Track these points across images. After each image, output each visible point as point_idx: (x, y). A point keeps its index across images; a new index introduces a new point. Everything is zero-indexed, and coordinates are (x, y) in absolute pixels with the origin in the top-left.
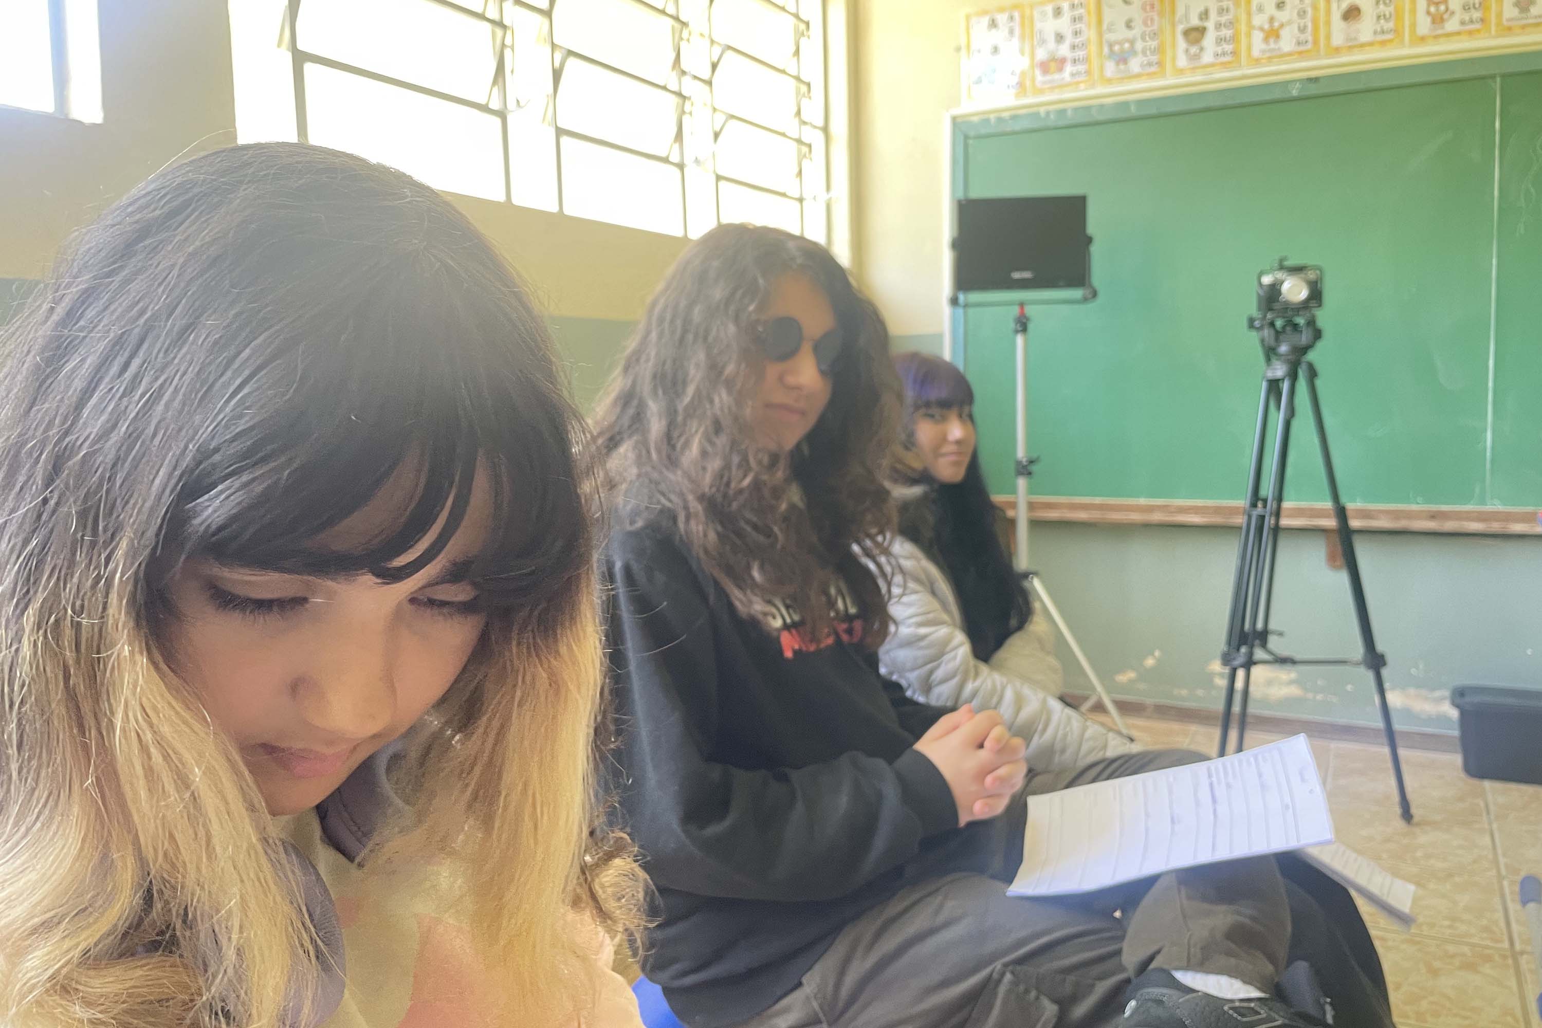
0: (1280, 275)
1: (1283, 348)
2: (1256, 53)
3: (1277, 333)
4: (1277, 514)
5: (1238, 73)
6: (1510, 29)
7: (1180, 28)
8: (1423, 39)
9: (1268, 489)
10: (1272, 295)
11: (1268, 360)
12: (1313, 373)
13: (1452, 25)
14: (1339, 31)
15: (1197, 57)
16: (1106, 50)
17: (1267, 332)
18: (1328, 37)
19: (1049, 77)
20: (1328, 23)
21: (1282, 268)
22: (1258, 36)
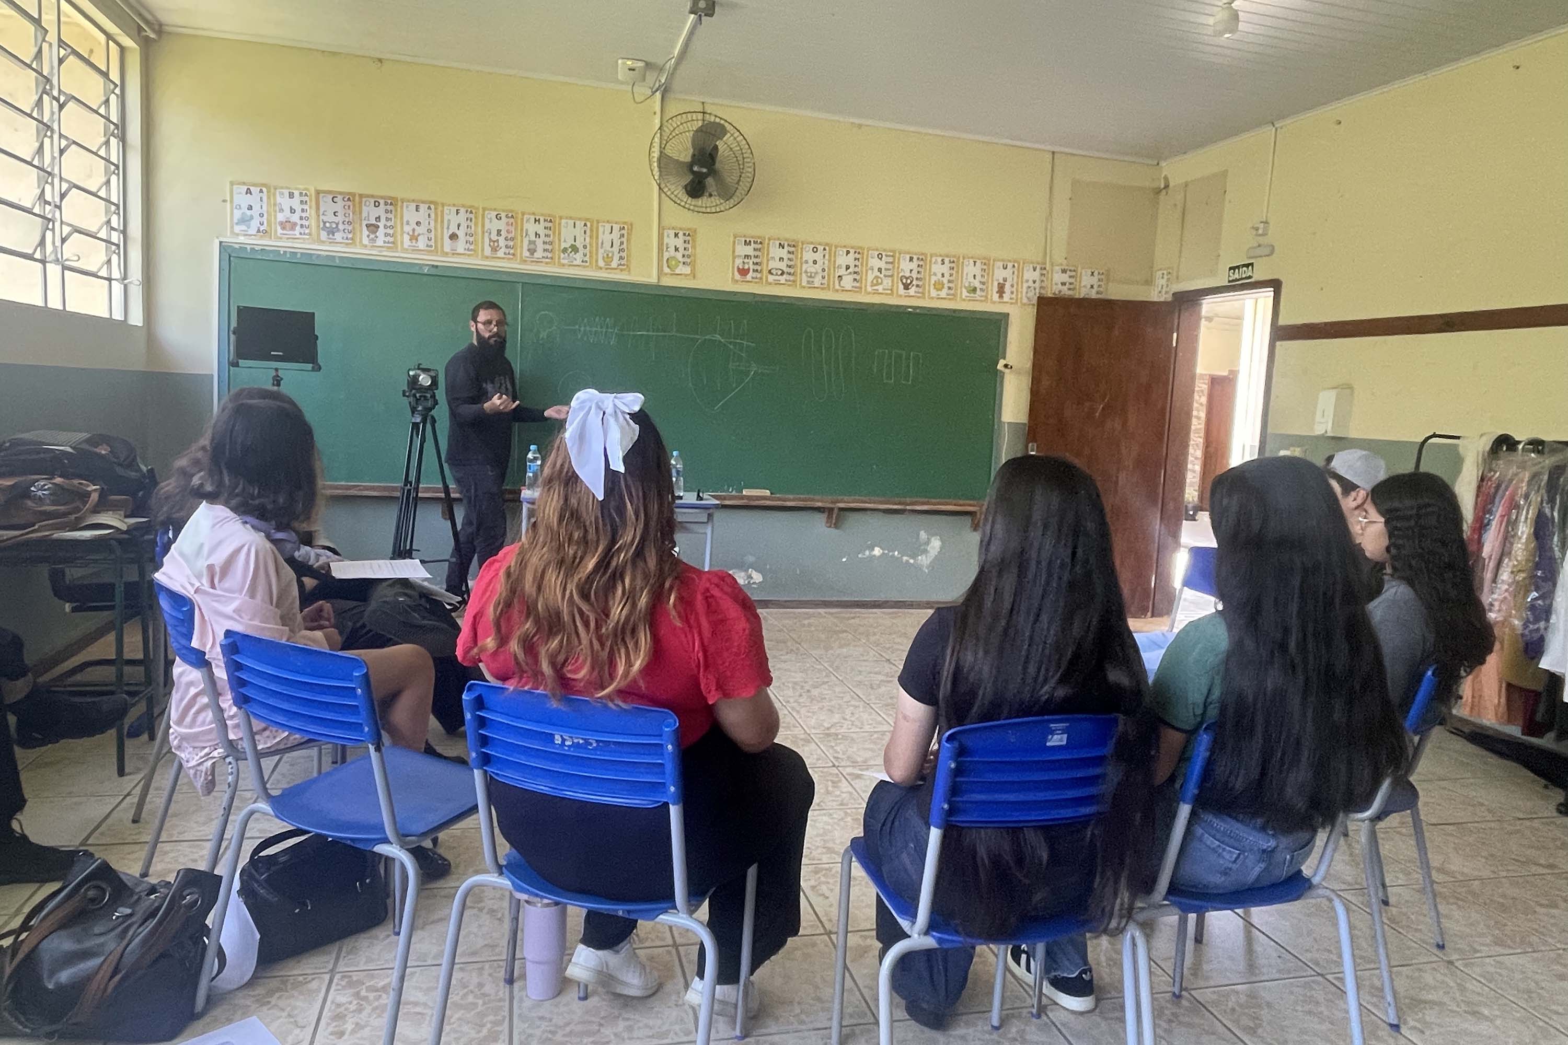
0: (418, 372)
1: (420, 408)
2: (406, 246)
3: (417, 400)
4: (417, 489)
5: (397, 255)
6: (526, 261)
7: (364, 223)
8: (487, 257)
9: (413, 478)
10: (414, 381)
11: (413, 413)
12: (434, 421)
13: (500, 254)
14: (447, 244)
15: (373, 240)
16: (322, 225)
17: (411, 399)
18: (442, 246)
19: (285, 232)
20: (442, 239)
21: (419, 369)
22: (406, 238)
